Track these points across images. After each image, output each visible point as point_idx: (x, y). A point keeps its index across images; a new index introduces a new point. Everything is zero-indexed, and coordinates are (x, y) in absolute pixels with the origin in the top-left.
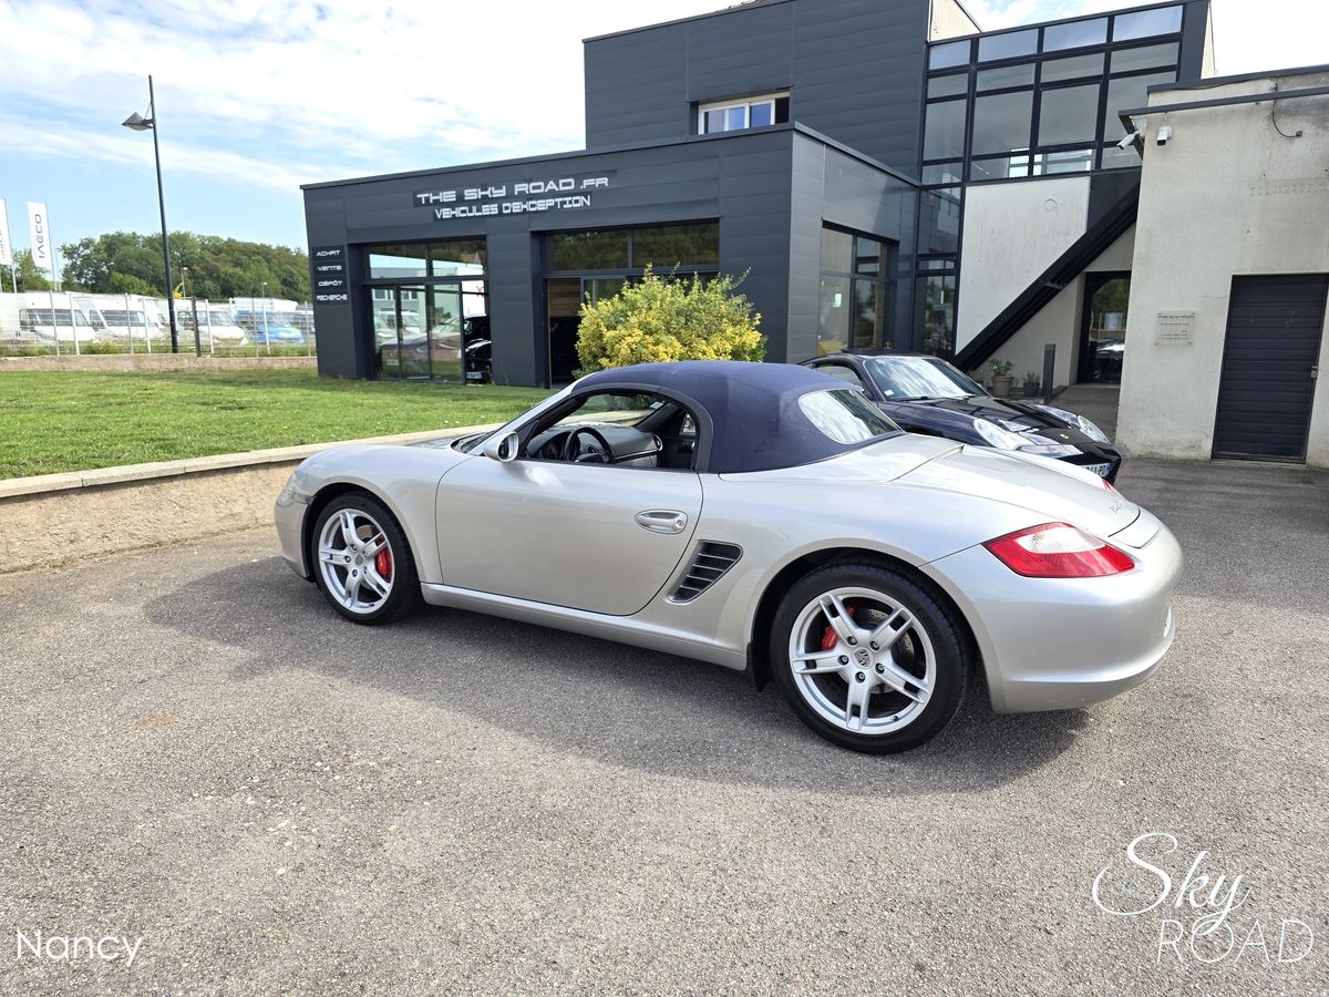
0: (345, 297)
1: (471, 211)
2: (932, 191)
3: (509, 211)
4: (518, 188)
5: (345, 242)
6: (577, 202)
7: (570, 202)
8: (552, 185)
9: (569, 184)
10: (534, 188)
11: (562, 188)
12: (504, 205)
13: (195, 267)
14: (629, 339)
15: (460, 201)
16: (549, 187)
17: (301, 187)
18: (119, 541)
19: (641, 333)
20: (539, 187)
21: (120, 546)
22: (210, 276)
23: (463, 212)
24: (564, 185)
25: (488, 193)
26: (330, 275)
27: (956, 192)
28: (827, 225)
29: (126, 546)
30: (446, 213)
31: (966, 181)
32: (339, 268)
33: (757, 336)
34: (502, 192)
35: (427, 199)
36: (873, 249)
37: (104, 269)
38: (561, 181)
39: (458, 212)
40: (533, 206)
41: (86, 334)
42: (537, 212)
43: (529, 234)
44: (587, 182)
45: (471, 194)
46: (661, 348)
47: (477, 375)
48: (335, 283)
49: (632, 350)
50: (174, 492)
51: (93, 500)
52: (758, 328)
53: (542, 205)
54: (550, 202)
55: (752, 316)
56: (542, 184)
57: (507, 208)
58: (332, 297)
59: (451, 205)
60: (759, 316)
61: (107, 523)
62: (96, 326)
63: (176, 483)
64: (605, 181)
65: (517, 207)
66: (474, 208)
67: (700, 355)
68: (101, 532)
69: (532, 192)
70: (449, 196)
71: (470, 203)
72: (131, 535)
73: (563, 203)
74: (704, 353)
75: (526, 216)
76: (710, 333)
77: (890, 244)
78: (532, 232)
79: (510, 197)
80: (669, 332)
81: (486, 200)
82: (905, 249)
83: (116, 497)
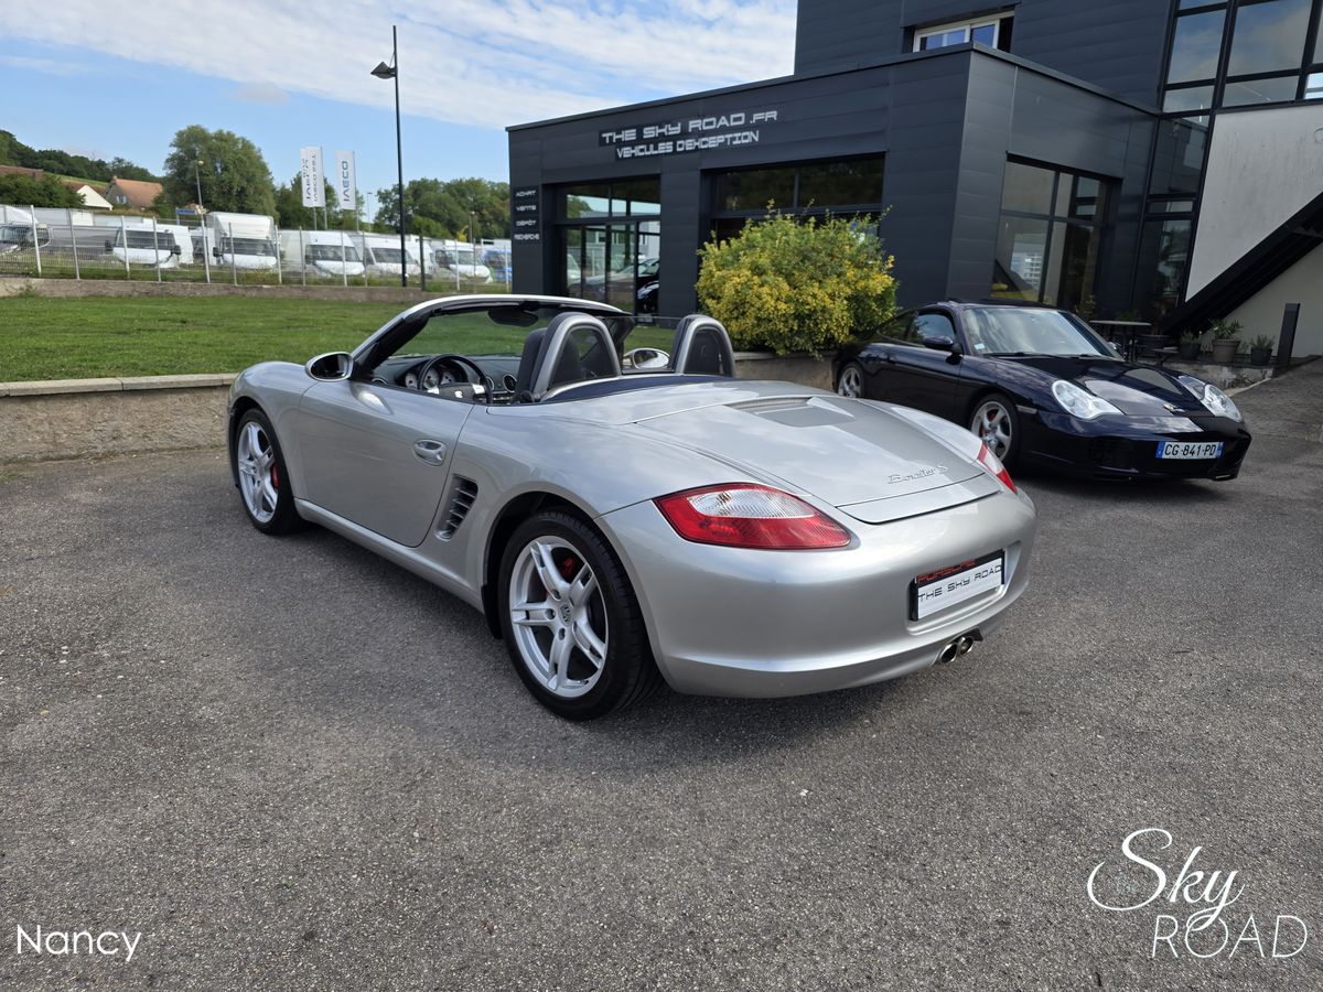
0: (537, 236)
1: (648, 150)
2: (1178, 120)
3: (682, 149)
4: (693, 124)
5: (540, 182)
6: (746, 137)
7: (740, 138)
8: (723, 121)
9: (739, 119)
10: (707, 124)
11: (733, 124)
12: (679, 142)
13: (485, 212)
14: (737, 280)
15: (640, 140)
16: (721, 123)
17: (507, 129)
18: (157, 441)
19: (749, 273)
20: (711, 123)
21: (161, 447)
22: (497, 220)
23: (642, 150)
24: (735, 120)
25: (664, 130)
26: (526, 215)
27: (1201, 120)
28: (1012, 158)
29: (165, 446)
30: (626, 152)
31: (1217, 107)
32: (534, 208)
33: (889, 281)
34: (677, 130)
35: (611, 138)
36: (1090, 188)
37: (411, 212)
38: (733, 116)
39: (637, 151)
40: (705, 143)
41: (356, 268)
42: (708, 149)
43: (698, 172)
44: (757, 117)
45: (649, 132)
46: (766, 289)
47: (648, 317)
48: (530, 222)
49: (737, 292)
50: (213, 401)
51: (135, 403)
52: (891, 272)
53: (713, 142)
54: (721, 139)
55: (885, 259)
56: (714, 119)
57: (680, 146)
58: (527, 237)
59: (632, 144)
60: (892, 258)
61: (147, 424)
62: (367, 261)
63: (215, 393)
64: (773, 114)
65: (689, 144)
66: (652, 146)
67: (810, 299)
68: (143, 431)
69: (705, 128)
70: (629, 135)
71: (648, 142)
72: (171, 437)
73: (733, 139)
74: (814, 296)
75: (698, 153)
76: (826, 275)
77: (1111, 182)
78: (703, 171)
79: (684, 135)
80: (779, 271)
81: (663, 138)
82: (1130, 187)
83: (157, 404)
